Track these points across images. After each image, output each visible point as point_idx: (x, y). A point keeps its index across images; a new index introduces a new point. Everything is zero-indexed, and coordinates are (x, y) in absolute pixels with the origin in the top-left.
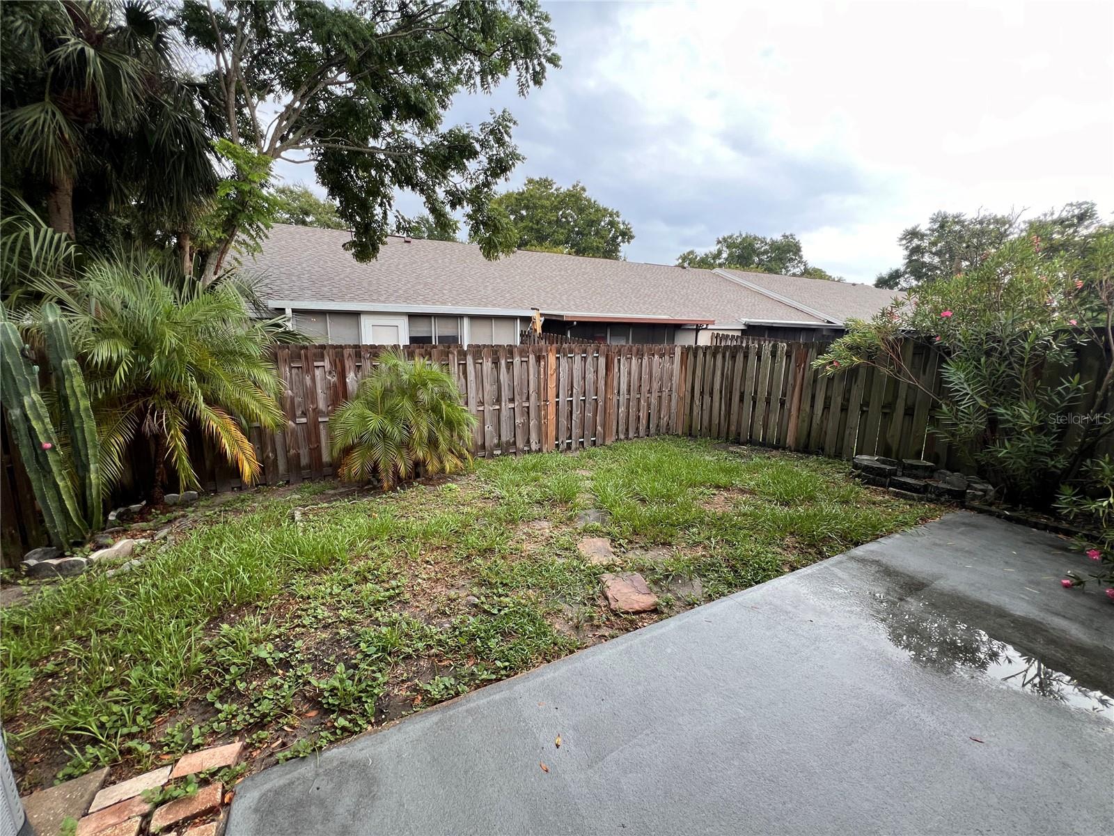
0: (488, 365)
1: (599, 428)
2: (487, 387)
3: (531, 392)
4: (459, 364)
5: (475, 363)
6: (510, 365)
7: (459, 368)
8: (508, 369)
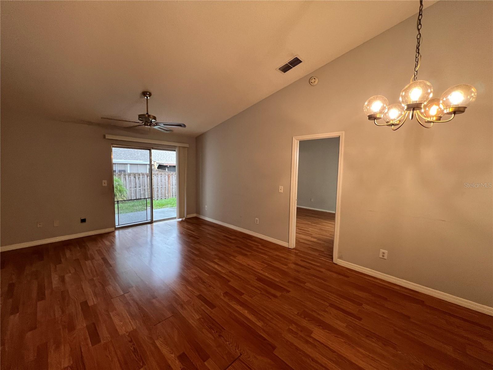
0: (132, 178)
1: (167, 195)
2: (132, 184)
3: (145, 185)
4: (124, 178)
5: (129, 177)
6: (139, 178)
7: (124, 179)
8: (139, 179)
